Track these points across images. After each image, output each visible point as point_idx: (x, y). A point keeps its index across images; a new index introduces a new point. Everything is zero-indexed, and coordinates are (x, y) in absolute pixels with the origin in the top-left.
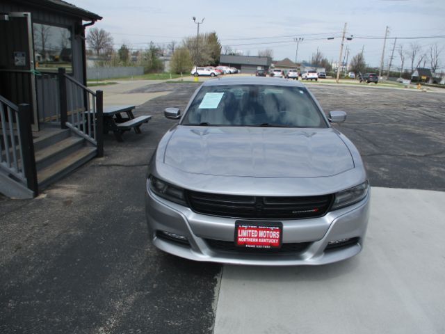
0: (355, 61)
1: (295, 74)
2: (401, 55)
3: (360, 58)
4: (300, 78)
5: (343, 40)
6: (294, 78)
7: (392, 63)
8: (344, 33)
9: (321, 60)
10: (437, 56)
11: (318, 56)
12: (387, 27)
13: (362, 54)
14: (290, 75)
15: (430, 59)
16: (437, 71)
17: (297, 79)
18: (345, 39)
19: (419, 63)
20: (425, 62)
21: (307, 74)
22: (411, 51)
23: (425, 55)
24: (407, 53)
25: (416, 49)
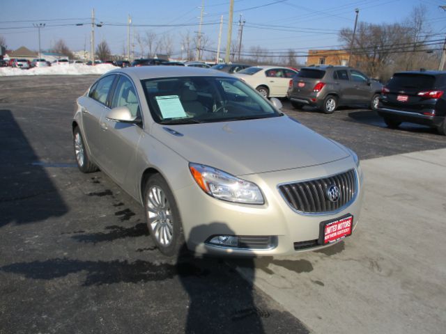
0: (100, 48)
5: (93, 26)
8: (93, 19)
10: (169, 43)
15: (165, 46)
16: (171, 57)
18: (95, 26)
19: (156, 50)
20: (161, 49)
22: (147, 38)
23: (160, 42)
24: (145, 40)
25: (151, 37)
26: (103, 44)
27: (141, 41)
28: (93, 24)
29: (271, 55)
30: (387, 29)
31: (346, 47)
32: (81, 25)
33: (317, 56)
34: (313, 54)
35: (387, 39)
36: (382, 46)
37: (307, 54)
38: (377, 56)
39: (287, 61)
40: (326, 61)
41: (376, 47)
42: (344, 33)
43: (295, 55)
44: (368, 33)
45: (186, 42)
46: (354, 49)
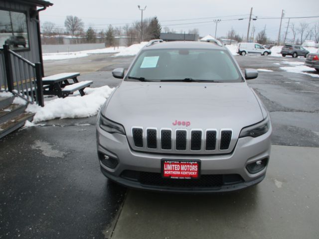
0: (259, 35)
3: (263, 34)
5: (250, 20)
7: (287, 37)
8: (251, 15)
9: (234, 36)
11: (232, 32)
12: (283, 11)
13: (264, 31)
15: (315, 33)
18: (252, 20)
22: (300, 28)
23: (311, 31)
24: (298, 29)
25: (304, 26)
26: (262, 32)
27: (295, 30)
28: (250, 18)
32: (242, 19)
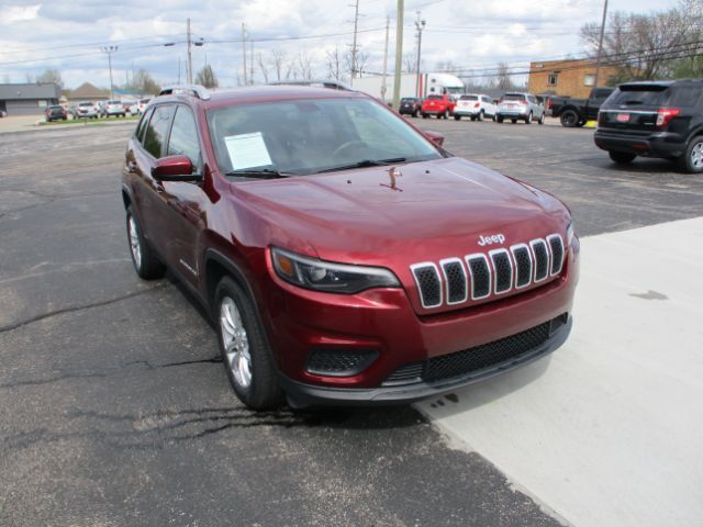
1: (120, 108)
2: (261, 65)
4: (128, 114)
5: (189, 46)
6: (117, 115)
8: (189, 34)
14: (110, 111)
15: (300, 69)
17: (124, 115)
18: (193, 46)
19: (288, 76)
20: (295, 74)
21: (138, 106)
25: (279, 56)
26: (206, 71)
28: (189, 42)
29: (470, 74)
30: (658, 20)
31: (593, 54)
33: (544, 71)
34: (537, 70)
35: (660, 37)
36: (652, 50)
37: (529, 70)
38: (644, 65)
39: (497, 82)
40: (559, 79)
41: (641, 52)
42: (588, 32)
43: (508, 71)
44: (627, 28)
45: (333, 61)
46: (606, 56)
